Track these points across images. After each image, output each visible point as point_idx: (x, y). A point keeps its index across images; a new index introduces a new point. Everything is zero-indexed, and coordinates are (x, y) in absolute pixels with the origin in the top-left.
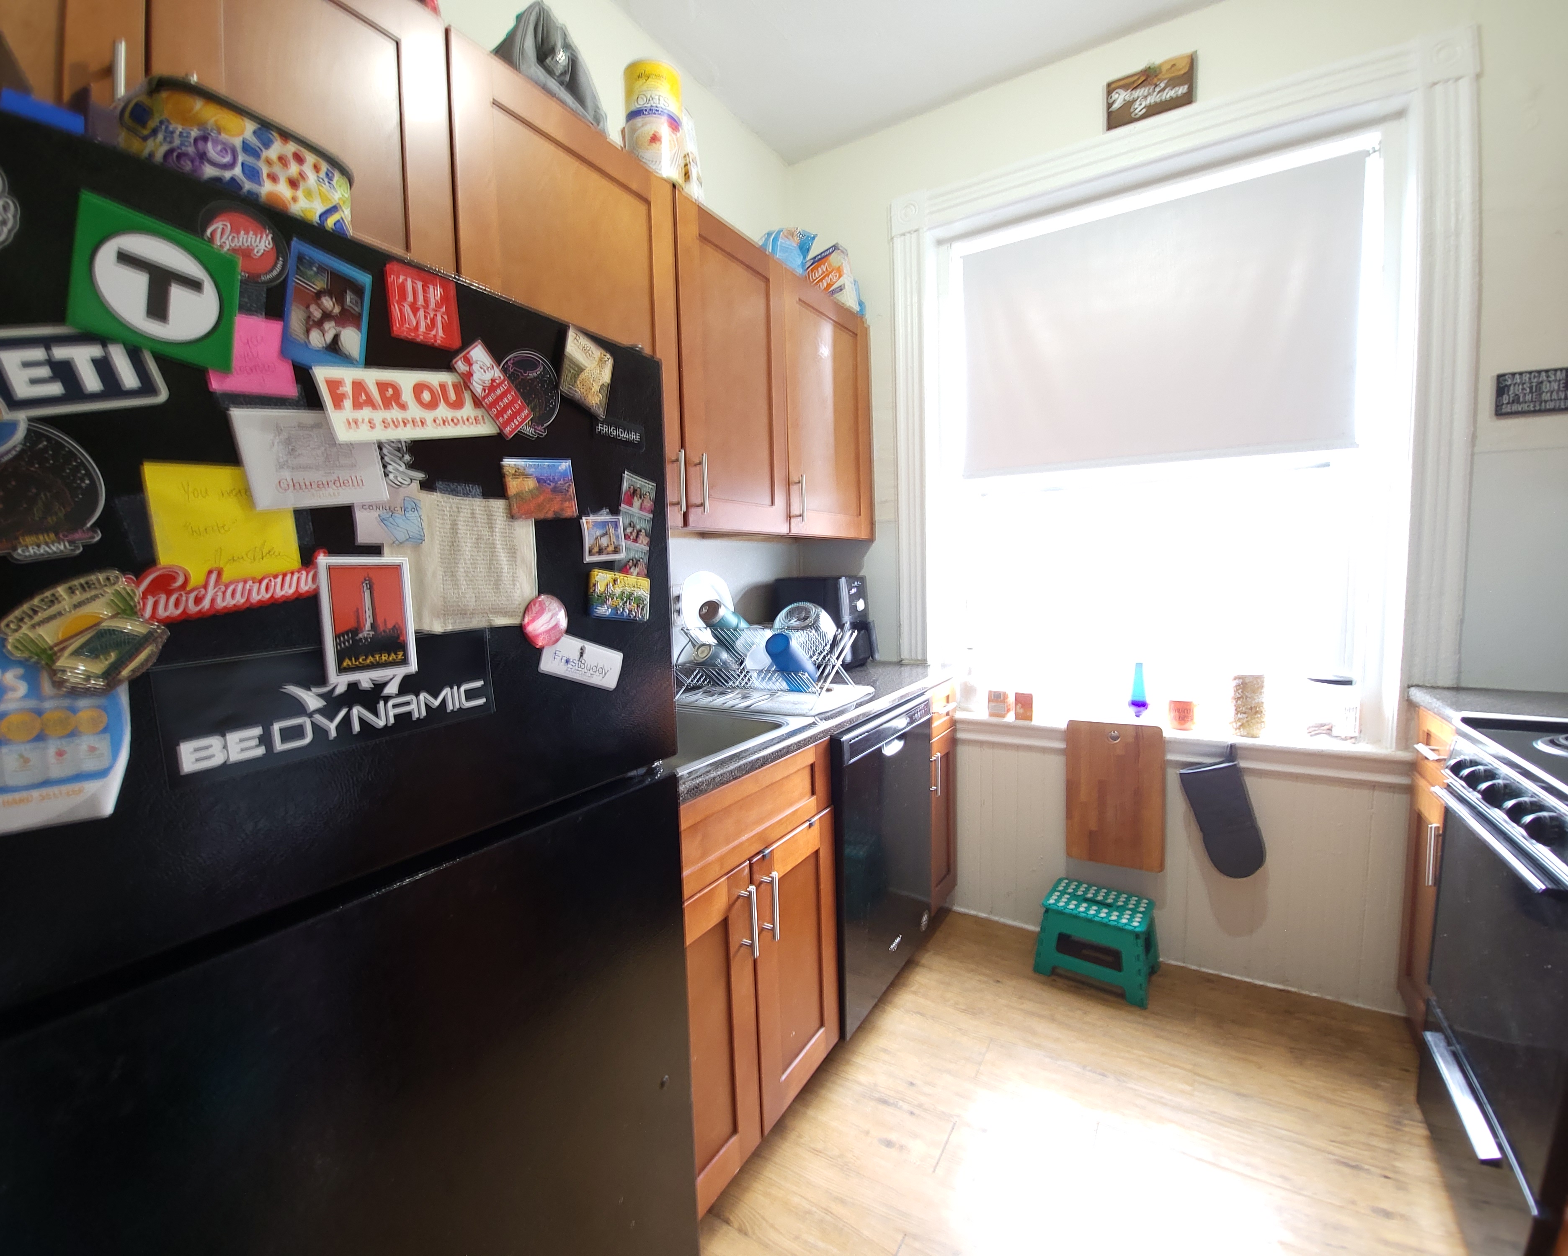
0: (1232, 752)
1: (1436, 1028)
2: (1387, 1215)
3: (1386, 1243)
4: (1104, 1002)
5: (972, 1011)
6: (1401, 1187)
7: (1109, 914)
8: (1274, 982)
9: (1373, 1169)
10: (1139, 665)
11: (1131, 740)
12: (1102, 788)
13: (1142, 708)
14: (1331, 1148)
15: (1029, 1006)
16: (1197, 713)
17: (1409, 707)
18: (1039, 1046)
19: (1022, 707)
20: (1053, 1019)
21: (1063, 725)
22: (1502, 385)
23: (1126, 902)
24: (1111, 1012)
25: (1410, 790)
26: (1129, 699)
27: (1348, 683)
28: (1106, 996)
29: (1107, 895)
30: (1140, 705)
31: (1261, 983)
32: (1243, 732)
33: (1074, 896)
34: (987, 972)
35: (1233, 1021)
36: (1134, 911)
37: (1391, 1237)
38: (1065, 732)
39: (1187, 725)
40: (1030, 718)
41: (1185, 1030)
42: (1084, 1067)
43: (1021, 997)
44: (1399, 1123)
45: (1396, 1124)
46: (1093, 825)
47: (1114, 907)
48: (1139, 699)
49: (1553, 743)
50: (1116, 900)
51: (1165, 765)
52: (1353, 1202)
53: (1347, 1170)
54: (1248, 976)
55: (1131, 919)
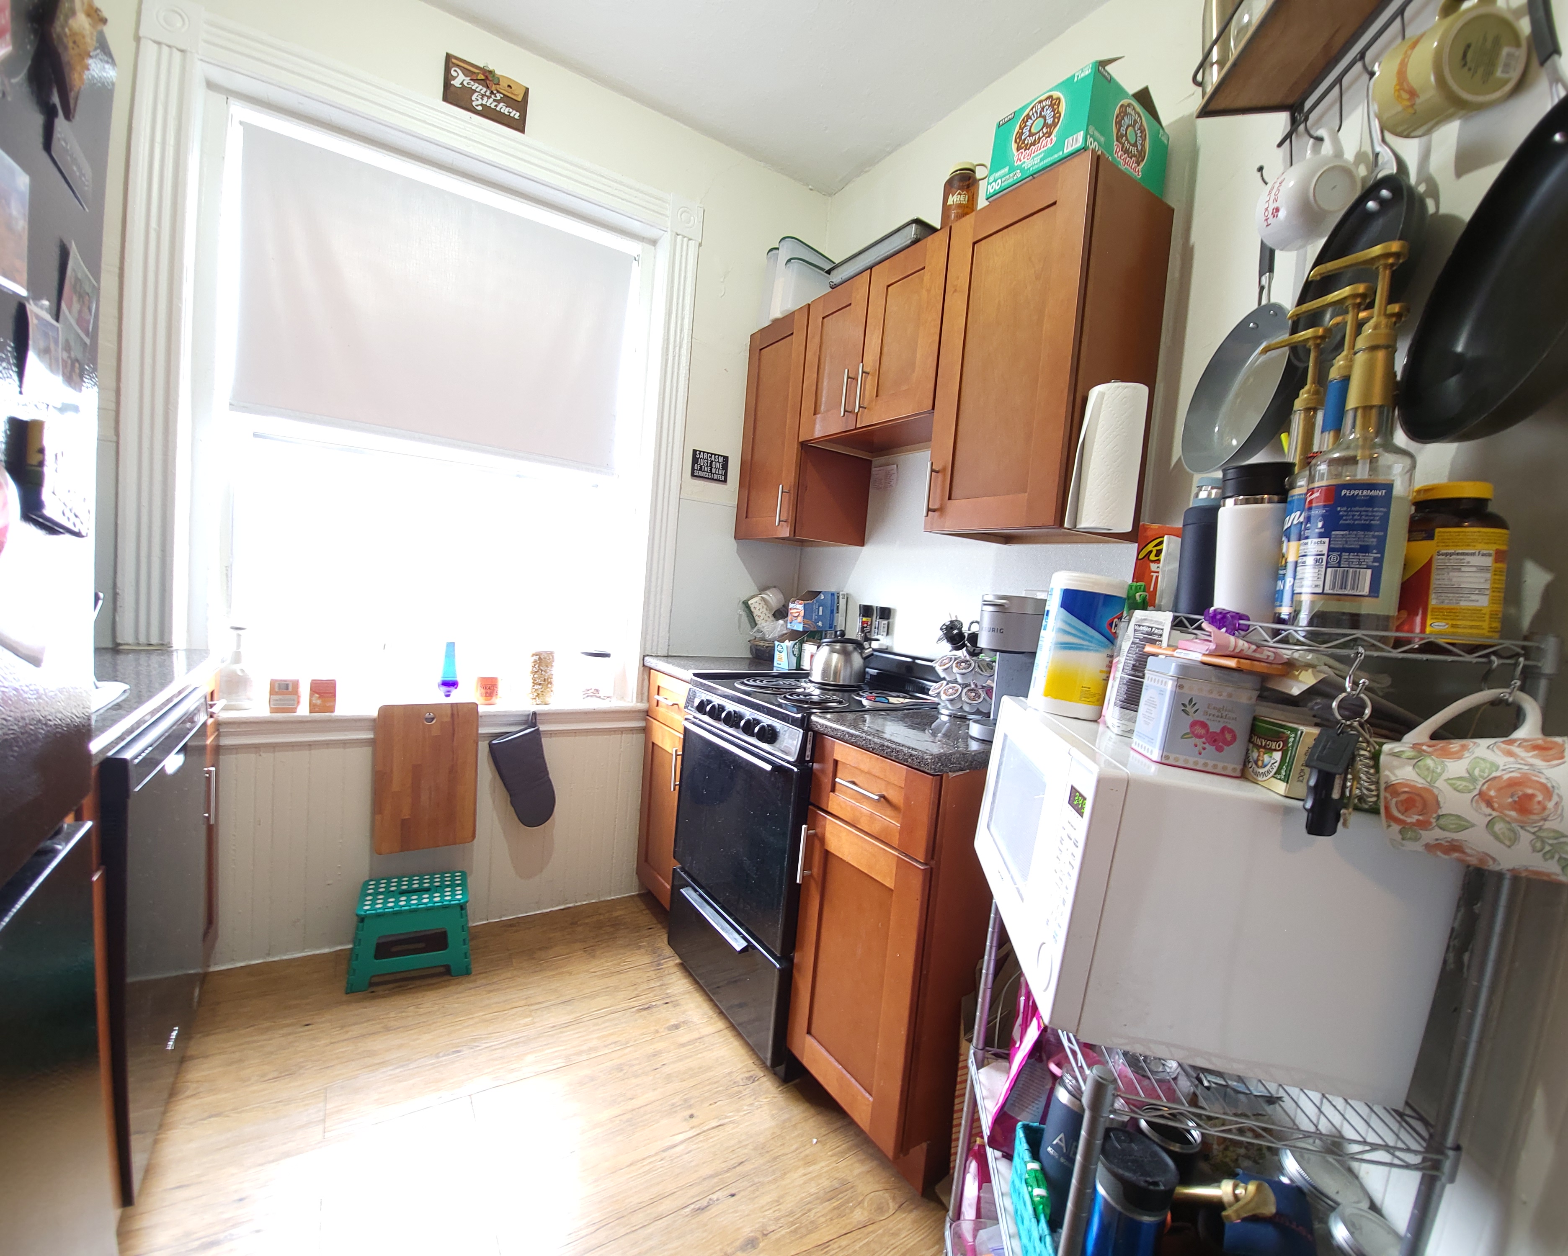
0: (533, 719)
1: (687, 885)
2: (676, 1027)
3: (683, 1045)
4: (432, 987)
5: (288, 1073)
6: (676, 1004)
7: (431, 898)
8: (557, 906)
9: (657, 1003)
10: (451, 646)
11: (447, 719)
12: (416, 773)
13: (452, 688)
14: (632, 1004)
15: (356, 1030)
16: (502, 688)
17: (647, 670)
18: (383, 1063)
19: (319, 698)
20: (388, 1029)
21: (373, 712)
22: (696, 456)
23: (442, 881)
24: (442, 992)
25: (646, 731)
26: (439, 680)
27: (606, 655)
28: (430, 981)
29: (410, 882)
30: (450, 684)
31: (548, 910)
32: (538, 701)
33: (389, 894)
34: (288, 1021)
35: (540, 949)
36: (453, 886)
37: (684, 1040)
38: (374, 720)
39: (494, 700)
40: (332, 709)
41: (509, 975)
42: (437, 1056)
43: (342, 1027)
44: (659, 965)
45: (658, 966)
46: (406, 814)
47: (433, 889)
48: (450, 679)
49: (743, 683)
50: (432, 881)
51: (478, 737)
52: (657, 1032)
53: (645, 1013)
54: (539, 909)
55: (453, 894)
